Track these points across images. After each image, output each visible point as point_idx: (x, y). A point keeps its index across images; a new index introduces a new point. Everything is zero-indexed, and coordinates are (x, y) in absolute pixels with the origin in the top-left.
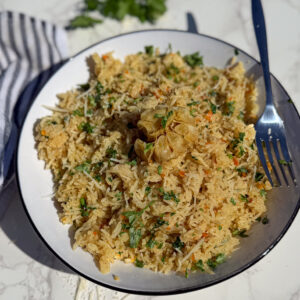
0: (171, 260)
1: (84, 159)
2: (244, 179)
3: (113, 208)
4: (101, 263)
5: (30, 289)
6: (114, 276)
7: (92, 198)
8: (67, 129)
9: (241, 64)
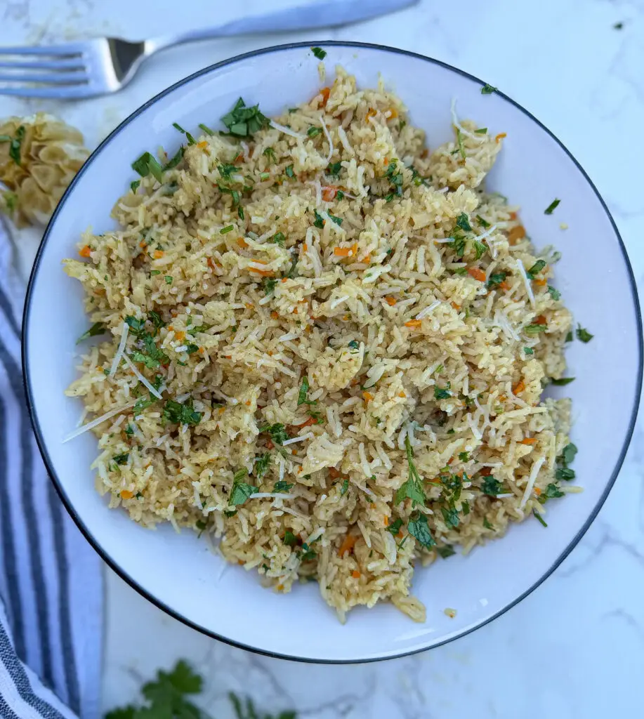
0: (500, 516)
1: (226, 473)
2: (510, 293)
3: (348, 514)
8: (147, 445)
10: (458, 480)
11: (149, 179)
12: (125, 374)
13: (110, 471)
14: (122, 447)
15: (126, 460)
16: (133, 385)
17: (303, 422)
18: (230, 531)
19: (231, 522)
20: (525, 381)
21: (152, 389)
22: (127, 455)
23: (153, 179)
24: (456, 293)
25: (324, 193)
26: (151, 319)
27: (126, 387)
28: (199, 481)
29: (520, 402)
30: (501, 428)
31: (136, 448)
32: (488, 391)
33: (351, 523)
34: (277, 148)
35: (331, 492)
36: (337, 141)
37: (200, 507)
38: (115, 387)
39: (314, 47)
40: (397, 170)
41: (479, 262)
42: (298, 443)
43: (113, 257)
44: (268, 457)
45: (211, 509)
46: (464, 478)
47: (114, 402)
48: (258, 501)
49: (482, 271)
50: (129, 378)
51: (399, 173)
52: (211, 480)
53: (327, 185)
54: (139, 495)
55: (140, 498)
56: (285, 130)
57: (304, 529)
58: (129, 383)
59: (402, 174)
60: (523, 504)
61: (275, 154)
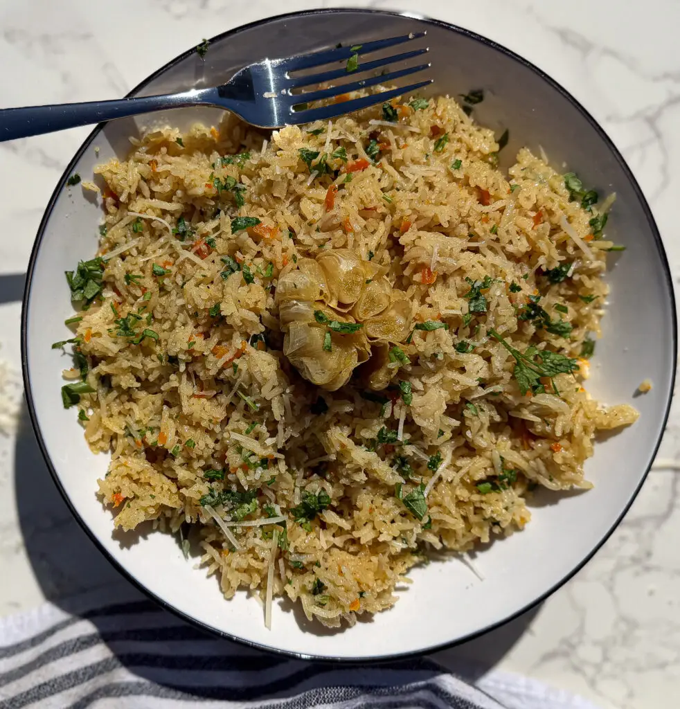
0: (588, 283)
1: (389, 504)
2: (394, 146)
3: (497, 418)
4: (615, 424)
5: (619, 567)
6: (638, 393)
7: (478, 468)
8: (319, 556)
9: (98, 168)
10: (532, 305)
11: (84, 398)
12: (245, 535)
13: (324, 605)
14: (309, 580)
15: (322, 584)
16: (260, 535)
17: (391, 407)
18: (444, 534)
19: (436, 528)
20: (483, 187)
21: (273, 521)
22: (318, 581)
23: (86, 395)
24: (365, 201)
25: (199, 253)
26: (211, 481)
27: (257, 541)
28: (381, 533)
29: (499, 204)
30: (510, 237)
31: (315, 568)
32: (469, 227)
33: (506, 420)
34: (130, 268)
35: (468, 423)
36: (159, 212)
37: (405, 546)
38: (251, 551)
39: (67, 182)
40: (222, 179)
41: (349, 156)
42: (406, 423)
43: (136, 477)
44: (399, 457)
45: (414, 538)
46: (534, 300)
47: (263, 560)
48: (434, 492)
49: (358, 160)
50: (250, 534)
51: (226, 180)
52: (387, 521)
53: (192, 246)
54: (361, 594)
55: (364, 595)
56: (118, 251)
57: (485, 468)
58: (255, 536)
59: (228, 176)
60: (592, 257)
61: (134, 273)
